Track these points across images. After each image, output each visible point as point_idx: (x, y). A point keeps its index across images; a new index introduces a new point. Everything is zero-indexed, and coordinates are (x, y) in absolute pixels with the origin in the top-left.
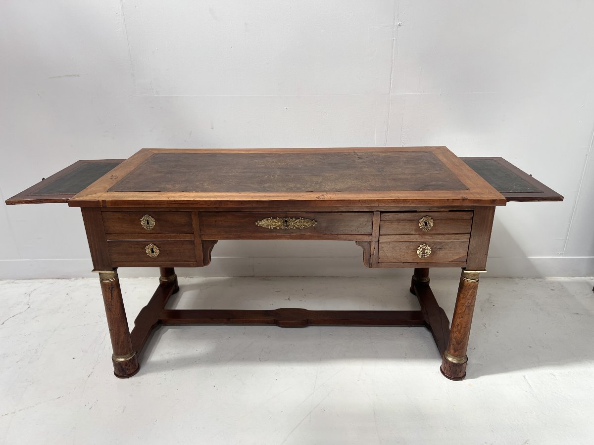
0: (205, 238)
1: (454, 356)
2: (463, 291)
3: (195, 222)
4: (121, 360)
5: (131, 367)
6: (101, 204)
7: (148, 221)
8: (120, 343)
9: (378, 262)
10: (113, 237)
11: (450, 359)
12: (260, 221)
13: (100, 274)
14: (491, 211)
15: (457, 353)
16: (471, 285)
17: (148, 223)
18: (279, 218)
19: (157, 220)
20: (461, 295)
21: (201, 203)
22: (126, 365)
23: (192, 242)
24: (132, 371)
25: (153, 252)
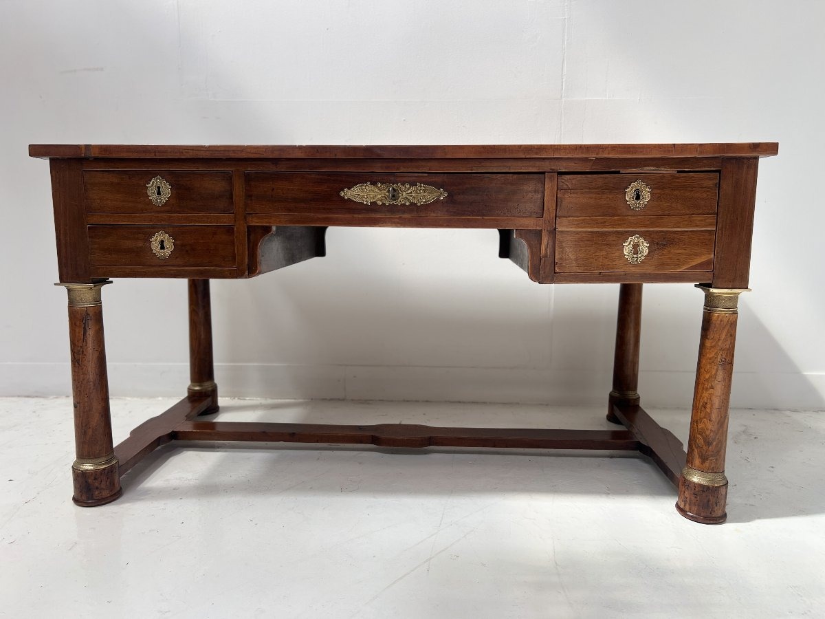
0: (255, 222)
1: (702, 470)
2: (711, 335)
3: (239, 189)
4: (88, 467)
5: (103, 486)
6: (83, 151)
7: (159, 188)
8: (90, 432)
9: (555, 273)
10: (96, 219)
11: (696, 479)
12: (349, 188)
13: (69, 290)
14: (752, 171)
15: (707, 464)
16: (726, 320)
17: (159, 193)
18: (382, 183)
19: (174, 187)
20: (708, 343)
21: (249, 151)
22: (95, 479)
23: (229, 230)
24: (106, 493)
25: (163, 247)
